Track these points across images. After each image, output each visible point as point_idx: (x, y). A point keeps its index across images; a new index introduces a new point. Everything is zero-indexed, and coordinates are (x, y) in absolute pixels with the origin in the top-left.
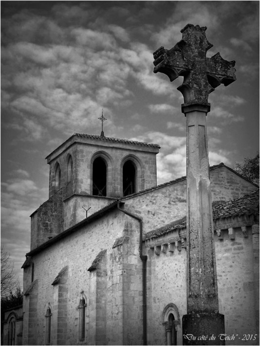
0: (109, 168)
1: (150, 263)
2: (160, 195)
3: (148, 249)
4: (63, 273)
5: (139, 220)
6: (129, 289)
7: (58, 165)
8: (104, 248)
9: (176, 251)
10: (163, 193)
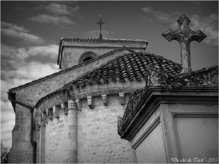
2: (54, 82)
10: (57, 81)
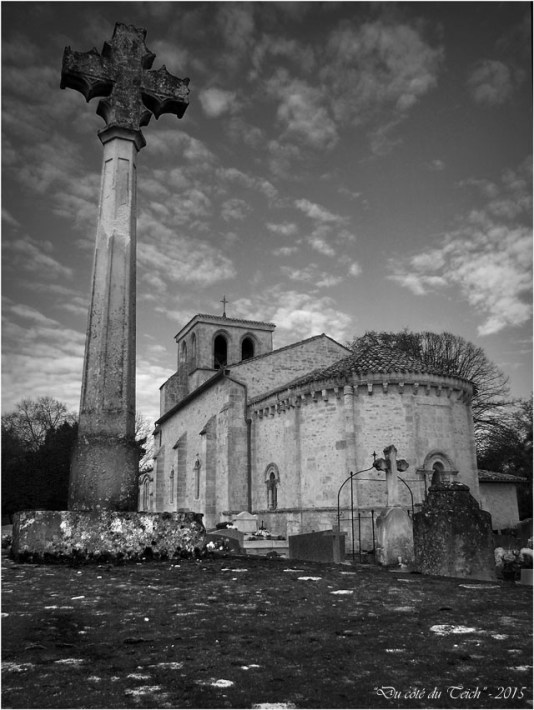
0: (230, 344)
1: (254, 426)
2: (264, 363)
3: (252, 413)
4: (183, 437)
5: (244, 386)
6: (234, 450)
7: (184, 343)
8: (214, 414)
9: (276, 414)
